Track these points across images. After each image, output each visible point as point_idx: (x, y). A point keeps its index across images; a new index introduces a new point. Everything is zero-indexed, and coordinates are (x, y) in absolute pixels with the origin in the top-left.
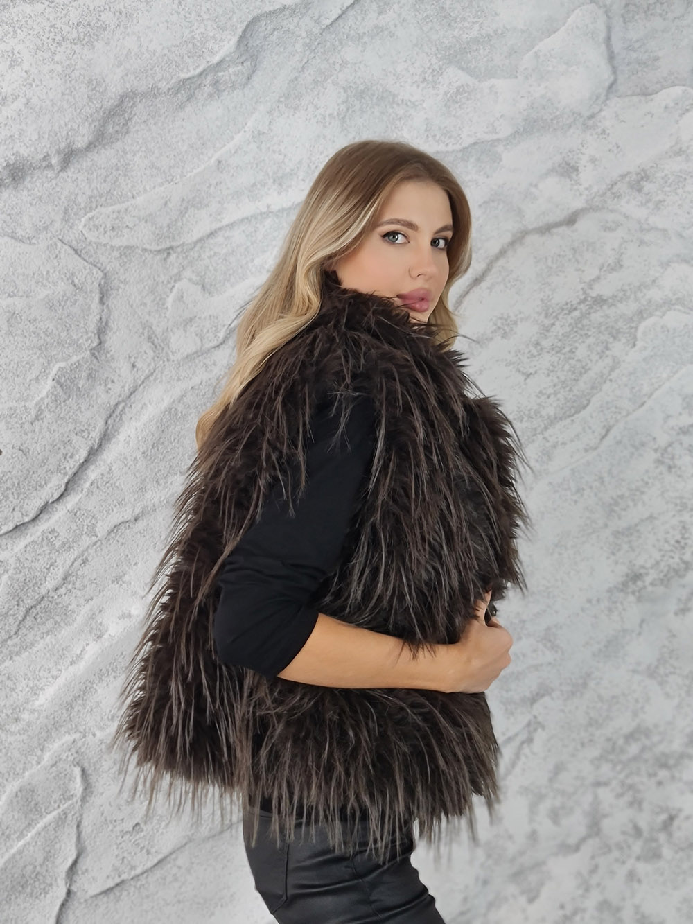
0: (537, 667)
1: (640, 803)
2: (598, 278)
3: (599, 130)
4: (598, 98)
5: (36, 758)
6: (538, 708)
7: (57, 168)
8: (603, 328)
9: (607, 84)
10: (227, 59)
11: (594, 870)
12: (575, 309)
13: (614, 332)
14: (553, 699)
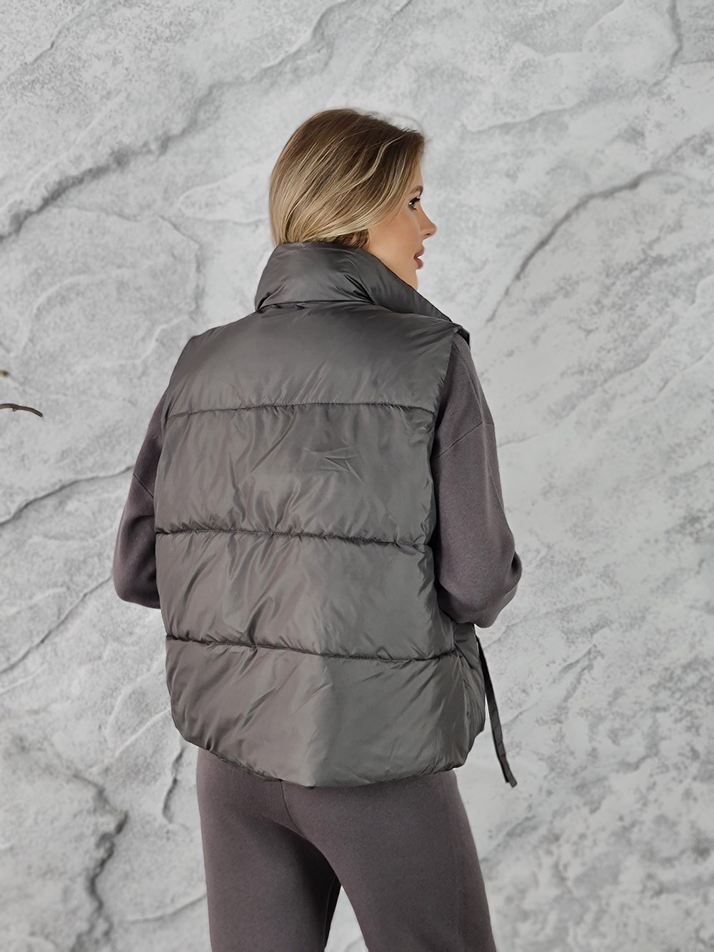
0: (596, 601)
1: (697, 729)
2: (658, 239)
3: (664, 97)
4: (662, 66)
5: (146, 666)
6: (597, 638)
7: (157, 153)
8: (663, 286)
9: (671, 52)
10: (305, 48)
11: (652, 787)
12: (636, 269)
13: (674, 290)
14: (612, 630)
